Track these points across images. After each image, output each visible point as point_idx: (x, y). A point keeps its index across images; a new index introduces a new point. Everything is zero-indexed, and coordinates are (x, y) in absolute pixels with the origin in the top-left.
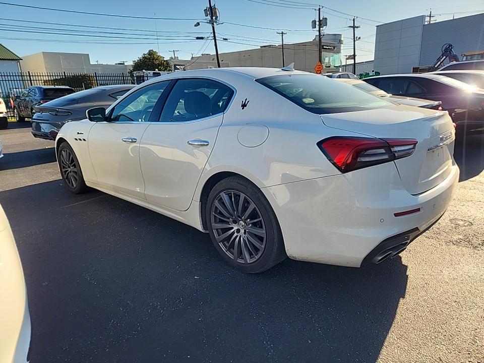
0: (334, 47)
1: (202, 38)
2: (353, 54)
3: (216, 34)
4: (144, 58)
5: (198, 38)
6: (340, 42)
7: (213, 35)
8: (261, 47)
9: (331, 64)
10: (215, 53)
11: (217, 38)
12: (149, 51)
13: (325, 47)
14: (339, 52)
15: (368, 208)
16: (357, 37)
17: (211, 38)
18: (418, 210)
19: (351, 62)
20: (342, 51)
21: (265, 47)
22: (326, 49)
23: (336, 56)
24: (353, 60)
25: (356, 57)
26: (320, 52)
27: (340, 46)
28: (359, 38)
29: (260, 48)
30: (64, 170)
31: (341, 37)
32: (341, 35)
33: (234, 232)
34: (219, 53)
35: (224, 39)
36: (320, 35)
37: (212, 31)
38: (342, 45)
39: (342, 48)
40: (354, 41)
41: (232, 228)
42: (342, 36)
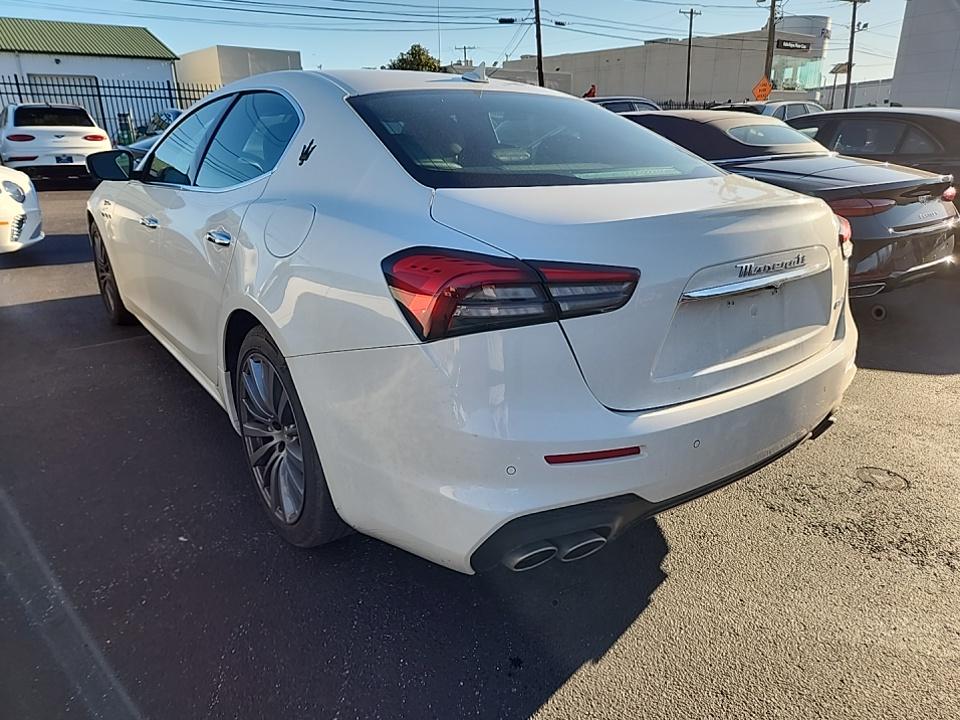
0: (808, 45)
1: (511, 21)
2: (847, 61)
3: (540, 13)
4: (400, 61)
5: (502, 21)
6: (825, 34)
7: (534, 16)
8: (646, 42)
9: (798, 82)
10: (536, 54)
11: (541, 22)
12: (413, 48)
13: (785, 44)
14: (818, 56)
15: (476, 436)
16: (860, 23)
17: (532, 21)
18: (635, 451)
19: (842, 79)
20: (825, 54)
21: (653, 42)
22: (789, 48)
23: (812, 65)
24: (845, 75)
25: (853, 69)
26: (770, 56)
27: (823, 43)
28: (865, 26)
29: (643, 44)
30: (100, 275)
31: (826, 24)
32: (826, 18)
33: (273, 447)
34: (544, 55)
35: (557, 23)
36: (772, 18)
37: (534, 7)
38: (827, 41)
39: (826, 47)
40: (853, 32)
41: (271, 439)
42: (830, 21)
